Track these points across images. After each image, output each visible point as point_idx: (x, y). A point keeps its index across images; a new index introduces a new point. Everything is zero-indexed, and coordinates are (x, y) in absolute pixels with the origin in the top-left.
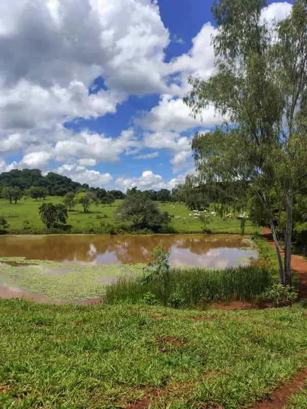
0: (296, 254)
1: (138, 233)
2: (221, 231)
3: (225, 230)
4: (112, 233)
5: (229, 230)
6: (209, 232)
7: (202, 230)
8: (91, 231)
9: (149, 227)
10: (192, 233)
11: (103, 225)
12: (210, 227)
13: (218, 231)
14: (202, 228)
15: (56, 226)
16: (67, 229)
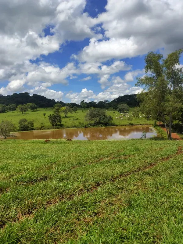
0: (174, 133)
1: (98, 127)
2: (138, 124)
3: (140, 123)
4: (85, 127)
5: (142, 123)
6: (132, 125)
7: (128, 124)
8: (75, 127)
9: (102, 124)
10: (124, 125)
11: (80, 123)
12: (133, 122)
13: (136, 124)
14: (128, 123)
15: (56, 125)
16: (62, 126)
